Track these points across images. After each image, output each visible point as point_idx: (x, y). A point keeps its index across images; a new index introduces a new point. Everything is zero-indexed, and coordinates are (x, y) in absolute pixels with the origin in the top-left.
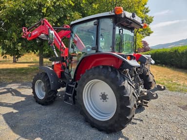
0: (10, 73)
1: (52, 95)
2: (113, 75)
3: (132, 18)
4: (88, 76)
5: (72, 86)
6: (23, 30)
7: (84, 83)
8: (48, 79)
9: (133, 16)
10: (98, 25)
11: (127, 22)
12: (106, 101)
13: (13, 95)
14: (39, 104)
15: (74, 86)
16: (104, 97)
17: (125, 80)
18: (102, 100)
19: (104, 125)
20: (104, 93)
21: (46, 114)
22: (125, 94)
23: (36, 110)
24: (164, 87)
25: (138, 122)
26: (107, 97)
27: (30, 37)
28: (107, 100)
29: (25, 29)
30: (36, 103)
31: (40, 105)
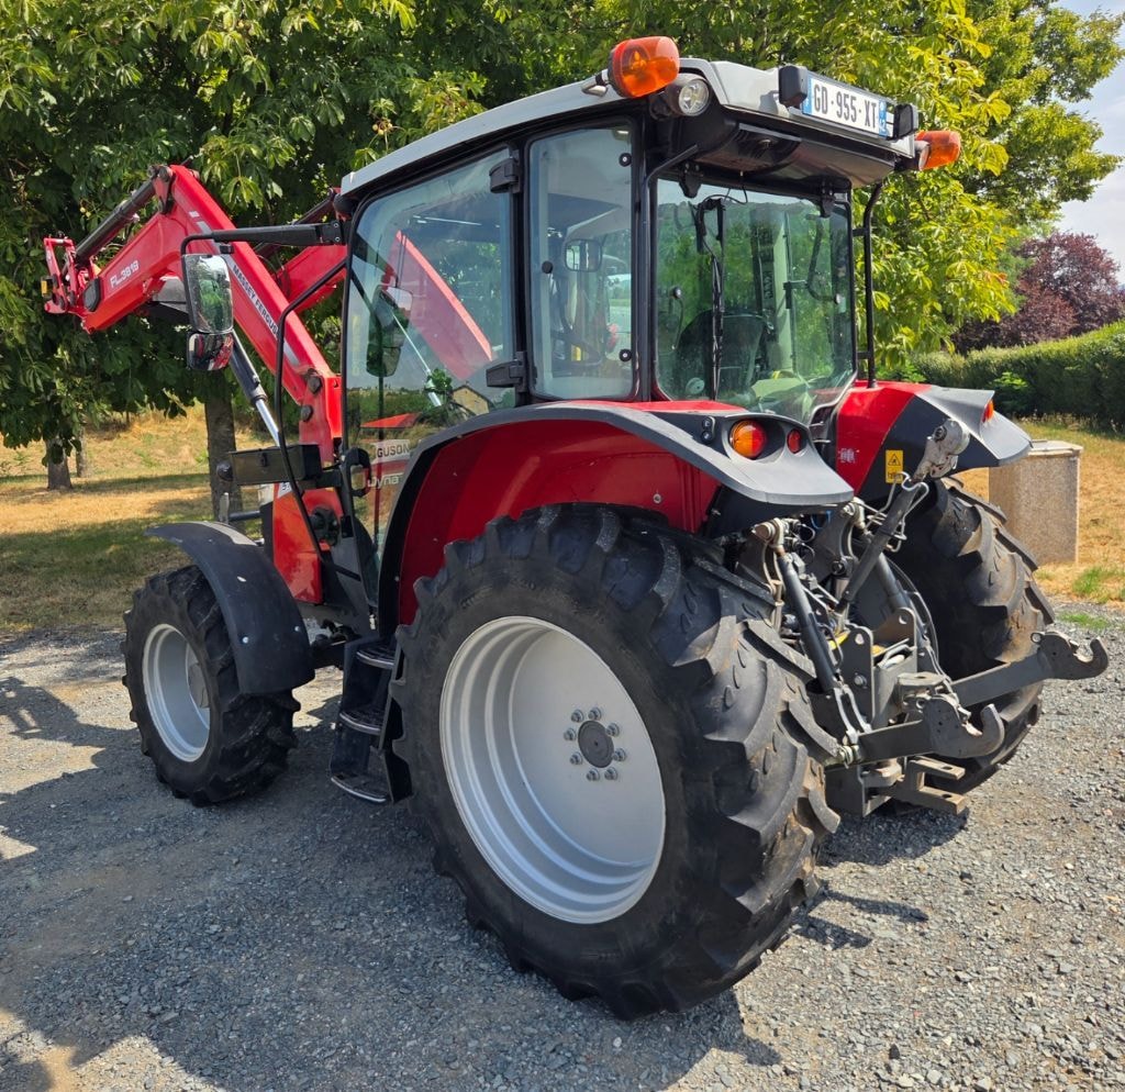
0: (17, 568)
1: (252, 731)
2: (628, 579)
3: (784, 112)
4: (463, 594)
5: (380, 662)
6: (50, 255)
7: (442, 645)
8: (220, 620)
9: (791, 92)
10: (517, 187)
11: (750, 145)
12: (611, 776)
13: (22, 730)
14: (180, 795)
15: (391, 664)
16: (595, 744)
17: (716, 617)
18: (587, 767)
19: (590, 955)
20: (595, 714)
21: (208, 874)
22: (718, 726)
23: (151, 842)
24: (1095, 646)
25: (884, 928)
26: (617, 743)
27: (94, 308)
28: (614, 764)
29: (59, 251)
30: (156, 789)
31: (181, 807)
